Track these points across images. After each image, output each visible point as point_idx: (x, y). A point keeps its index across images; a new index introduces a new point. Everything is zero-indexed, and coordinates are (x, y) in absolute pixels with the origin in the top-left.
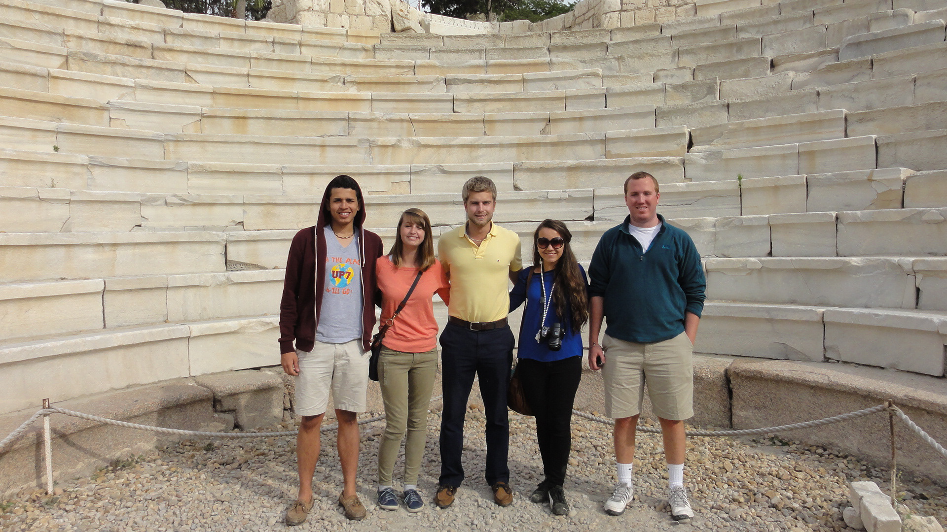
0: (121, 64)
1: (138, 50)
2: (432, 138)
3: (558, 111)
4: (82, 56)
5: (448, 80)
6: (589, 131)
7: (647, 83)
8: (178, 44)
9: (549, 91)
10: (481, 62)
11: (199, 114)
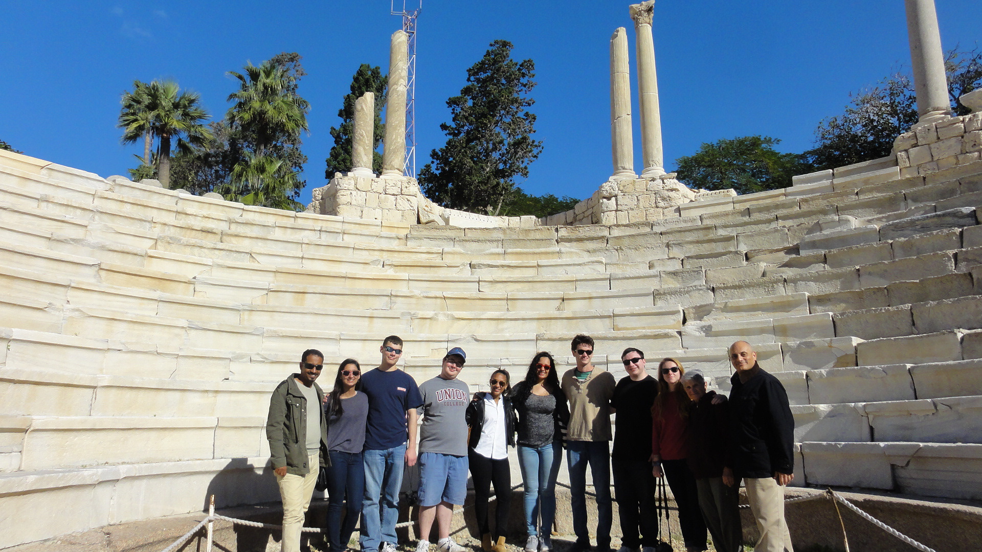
0: (199, 247)
1: (210, 235)
2: (465, 312)
3: (570, 291)
4: (169, 239)
5: (473, 265)
6: (597, 307)
7: (644, 270)
8: (241, 230)
9: (560, 274)
10: (500, 250)
11: (266, 289)
